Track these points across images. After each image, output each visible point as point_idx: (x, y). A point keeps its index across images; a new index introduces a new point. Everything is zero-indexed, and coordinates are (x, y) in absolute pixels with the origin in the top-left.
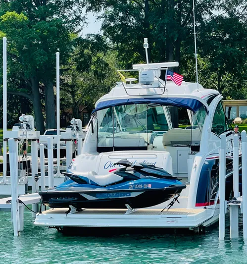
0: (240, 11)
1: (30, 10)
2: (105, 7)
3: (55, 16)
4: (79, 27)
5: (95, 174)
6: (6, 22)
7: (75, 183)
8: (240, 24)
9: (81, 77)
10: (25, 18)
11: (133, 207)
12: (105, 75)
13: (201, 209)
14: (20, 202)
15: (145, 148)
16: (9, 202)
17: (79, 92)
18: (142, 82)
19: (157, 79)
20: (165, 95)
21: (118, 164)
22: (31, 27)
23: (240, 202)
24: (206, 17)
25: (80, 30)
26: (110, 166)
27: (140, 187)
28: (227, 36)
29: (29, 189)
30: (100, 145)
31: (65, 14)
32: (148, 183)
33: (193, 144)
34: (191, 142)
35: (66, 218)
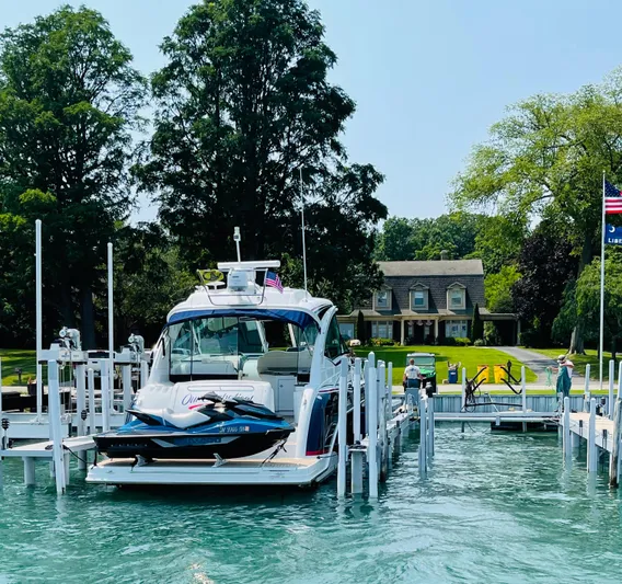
0: (343, 198)
1: (59, 188)
2: (162, 187)
3: (93, 197)
4: (127, 213)
5: (171, 412)
6: (27, 203)
7: (144, 424)
8: (343, 216)
9: (130, 280)
10: (53, 198)
11: (223, 456)
12: (162, 278)
13: (313, 460)
14: (65, 448)
15: (234, 377)
16: (48, 448)
17: (126, 301)
18: (233, 288)
19: (251, 284)
20: (262, 306)
21: (203, 399)
22: (60, 212)
23: (365, 447)
24: (298, 205)
25: (127, 217)
26: (190, 401)
27: (233, 430)
28: (326, 231)
29: (73, 431)
30: (173, 372)
31: (108, 195)
32: (245, 425)
33: (300, 372)
34: (297, 369)
35: (132, 472)
